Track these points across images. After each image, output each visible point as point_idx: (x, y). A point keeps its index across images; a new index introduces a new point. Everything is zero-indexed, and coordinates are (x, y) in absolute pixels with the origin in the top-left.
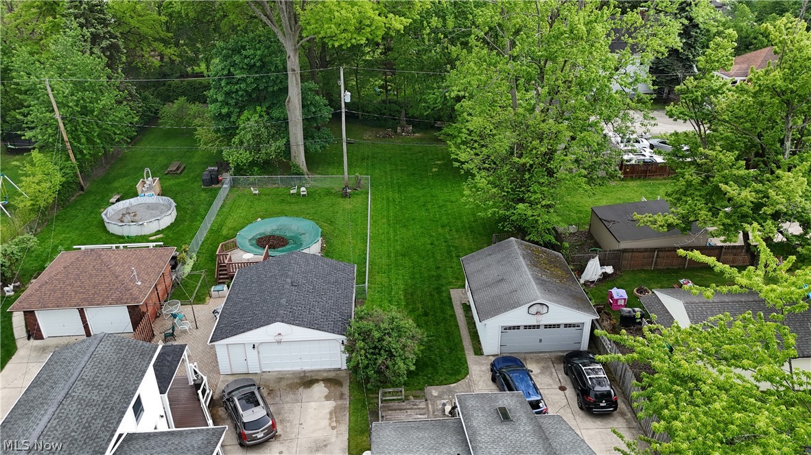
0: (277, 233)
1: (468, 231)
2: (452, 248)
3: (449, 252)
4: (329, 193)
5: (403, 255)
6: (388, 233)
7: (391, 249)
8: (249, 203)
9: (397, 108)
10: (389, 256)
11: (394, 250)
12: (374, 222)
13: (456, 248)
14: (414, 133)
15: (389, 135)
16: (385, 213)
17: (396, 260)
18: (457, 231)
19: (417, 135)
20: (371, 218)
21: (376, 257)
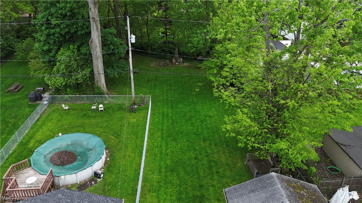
0: (70, 149)
1: (225, 146)
2: (212, 164)
3: (210, 167)
4: (120, 108)
5: (172, 171)
6: (161, 146)
7: (162, 164)
8: (59, 117)
9: (173, 46)
10: (160, 172)
11: (165, 164)
12: (151, 135)
13: (215, 162)
14: (184, 63)
15: (167, 64)
16: (160, 127)
17: (166, 176)
18: (216, 145)
19: (185, 64)
20: (149, 131)
21: (150, 173)
